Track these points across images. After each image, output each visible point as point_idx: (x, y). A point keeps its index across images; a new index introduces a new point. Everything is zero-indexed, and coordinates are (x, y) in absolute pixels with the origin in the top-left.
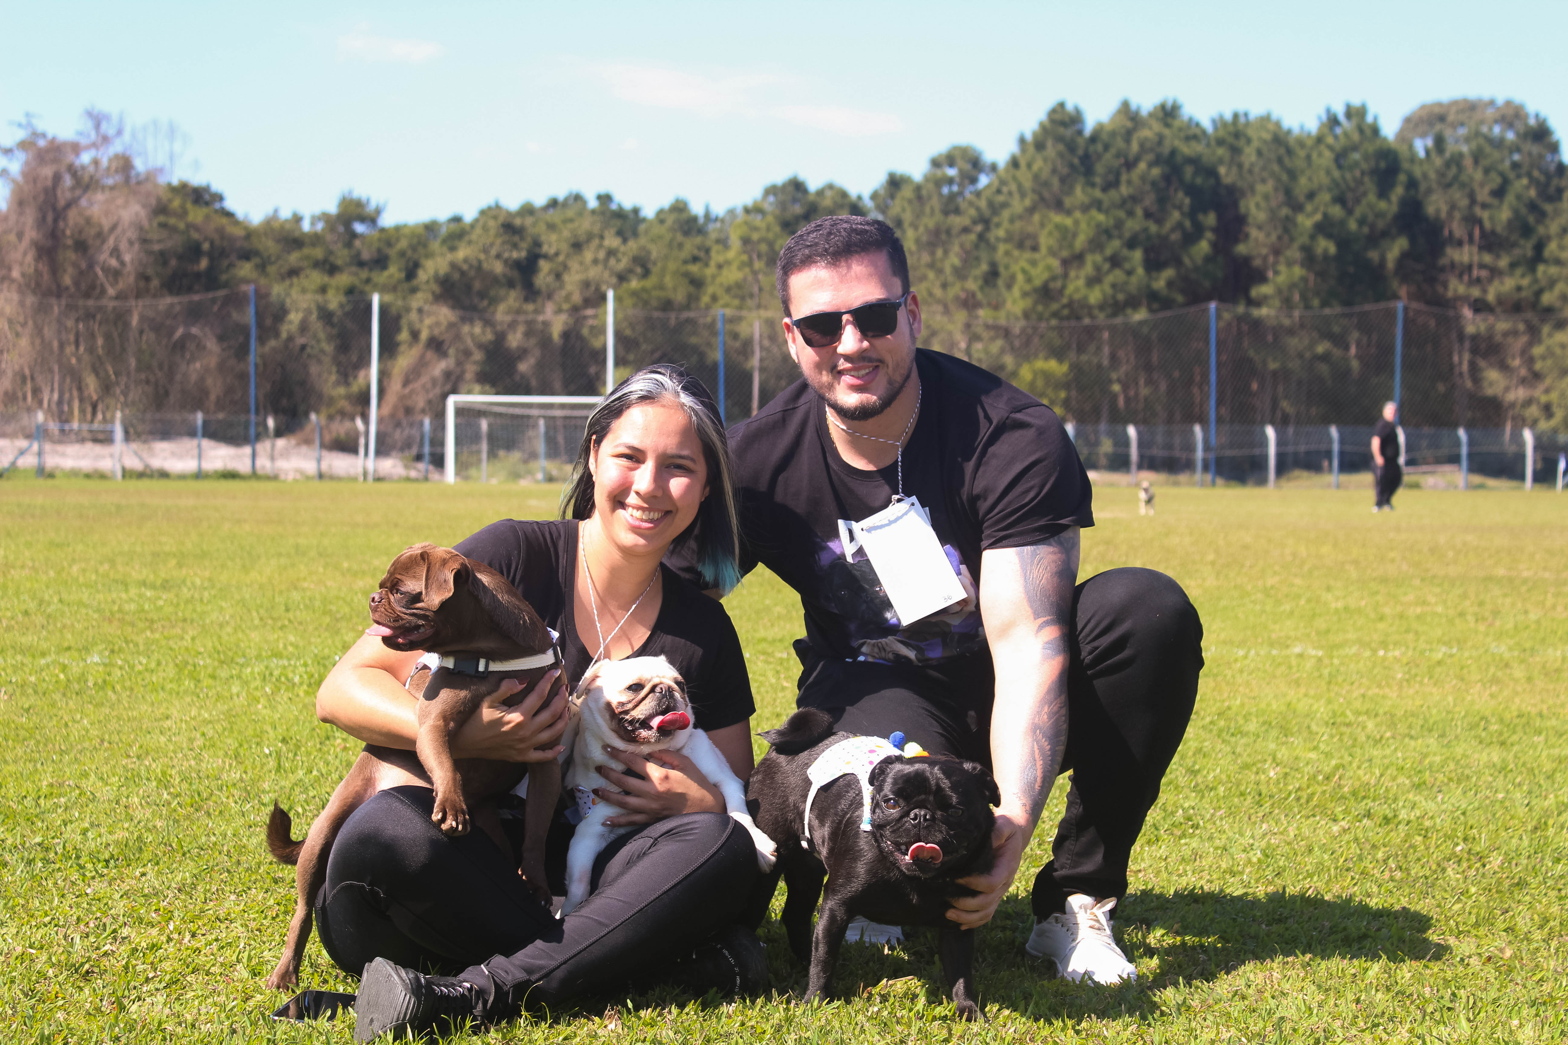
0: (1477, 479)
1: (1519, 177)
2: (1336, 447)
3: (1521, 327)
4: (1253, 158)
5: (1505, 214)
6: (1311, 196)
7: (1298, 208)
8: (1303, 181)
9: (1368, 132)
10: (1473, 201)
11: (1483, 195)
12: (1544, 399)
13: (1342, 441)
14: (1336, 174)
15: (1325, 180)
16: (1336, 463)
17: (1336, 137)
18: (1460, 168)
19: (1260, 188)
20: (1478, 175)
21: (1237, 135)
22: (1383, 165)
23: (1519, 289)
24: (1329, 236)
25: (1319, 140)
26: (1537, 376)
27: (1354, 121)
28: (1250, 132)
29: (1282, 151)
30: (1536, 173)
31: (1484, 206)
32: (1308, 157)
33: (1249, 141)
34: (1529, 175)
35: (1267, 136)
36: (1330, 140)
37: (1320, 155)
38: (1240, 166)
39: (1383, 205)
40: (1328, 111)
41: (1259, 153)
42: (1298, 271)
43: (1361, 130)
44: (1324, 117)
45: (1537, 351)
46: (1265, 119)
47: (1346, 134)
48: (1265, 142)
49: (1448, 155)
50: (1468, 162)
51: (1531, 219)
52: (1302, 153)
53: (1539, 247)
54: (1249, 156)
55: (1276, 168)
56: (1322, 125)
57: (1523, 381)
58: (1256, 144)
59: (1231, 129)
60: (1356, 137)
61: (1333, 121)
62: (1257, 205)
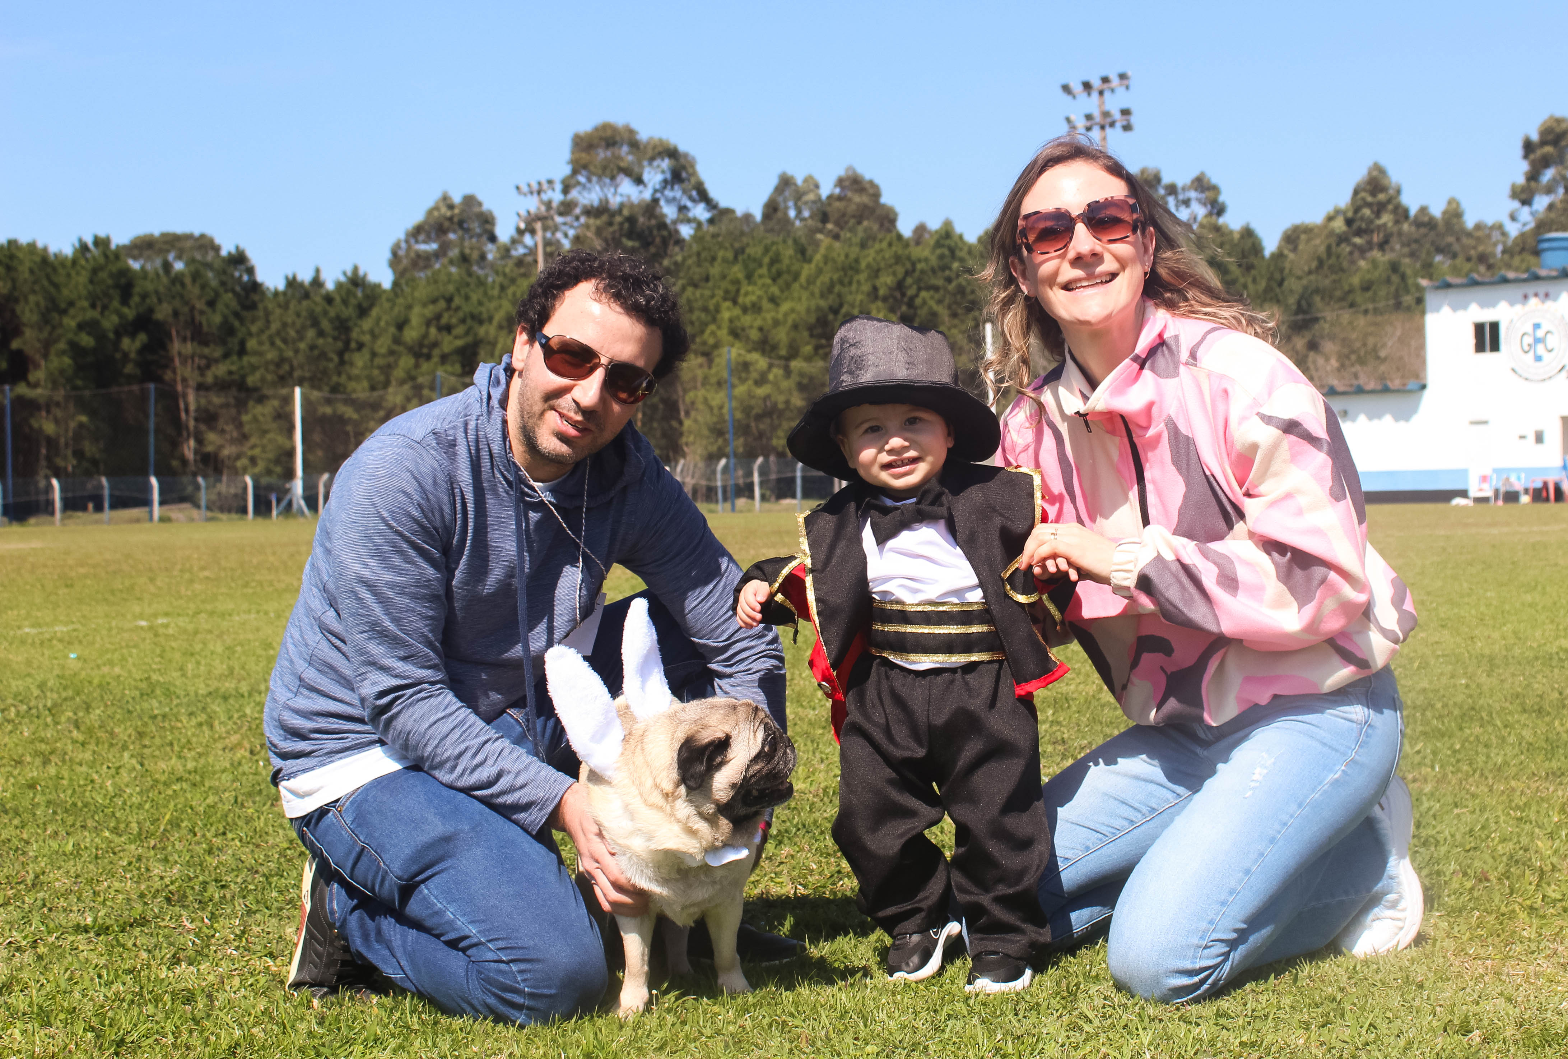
0: (209, 514)
1: (226, 291)
2: (106, 493)
3: (232, 401)
4: (27, 275)
5: (217, 319)
6: (71, 304)
7: (64, 312)
8: (65, 292)
9: (112, 257)
10: (193, 308)
11: (200, 305)
12: (250, 453)
13: (112, 488)
14: (90, 287)
15: (84, 293)
16: (106, 505)
17: (87, 260)
18: (183, 285)
19: (32, 298)
20: (196, 291)
21: (12, 257)
22: (123, 281)
23: (230, 373)
24: (89, 334)
25: (74, 262)
26: (245, 437)
27: (101, 248)
28: (20, 255)
29: (49, 270)
30: (238, 289)
31: (202, 313)
32: (69, 275)
33: (21, 262)
34: (233, 291)
35: (38, 259)
36: (83, 262)
37: (78, 273)
38: (14, 281)
39: (126, 310)
40: (80, 240)
41: (31, 271)
42: (67, 361)
43: (106, 256)
44: (77, 245)
45: (245, 418)
46: (32, 246)
47: (94, 258)
48: (35, 263)
49: (173, 274)
50: (188, 281)
51: (237, 324)
52: (61, 271)
53: (242, 343)
54: (23, 273)
55: (45, 283)
56: (76, 251)
57: (233, 441)
58: (28, 264)
59: (7, 253)
60: (102, 260)
61: (83, 248)
62: (31, 311)
